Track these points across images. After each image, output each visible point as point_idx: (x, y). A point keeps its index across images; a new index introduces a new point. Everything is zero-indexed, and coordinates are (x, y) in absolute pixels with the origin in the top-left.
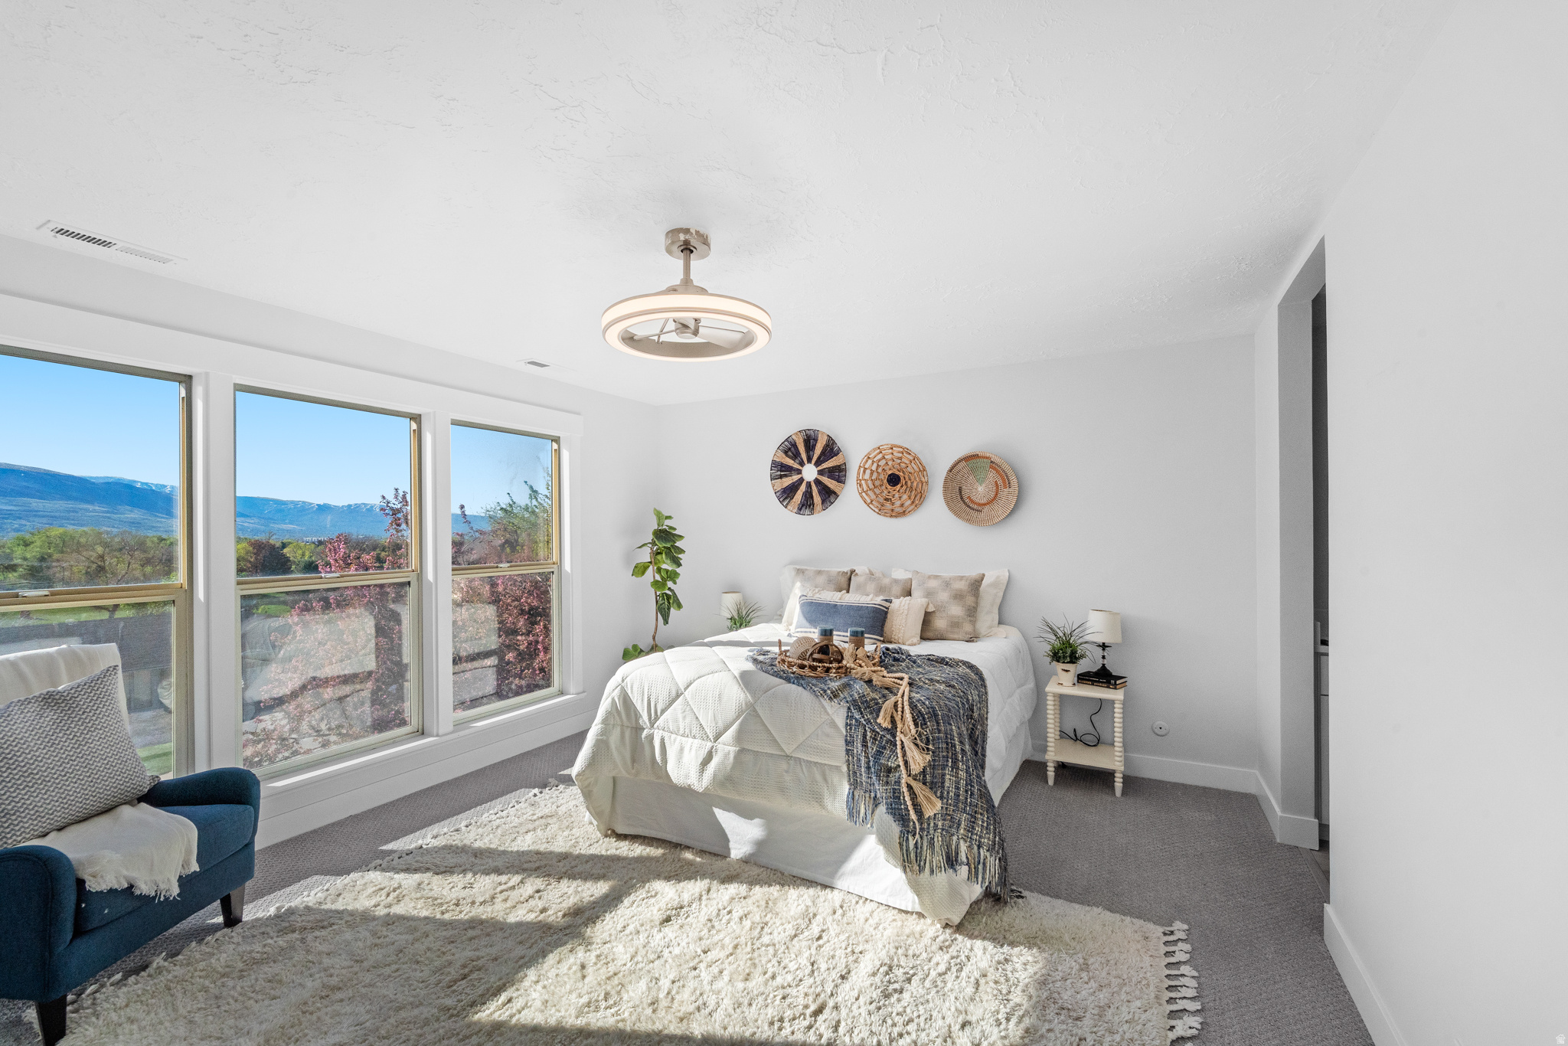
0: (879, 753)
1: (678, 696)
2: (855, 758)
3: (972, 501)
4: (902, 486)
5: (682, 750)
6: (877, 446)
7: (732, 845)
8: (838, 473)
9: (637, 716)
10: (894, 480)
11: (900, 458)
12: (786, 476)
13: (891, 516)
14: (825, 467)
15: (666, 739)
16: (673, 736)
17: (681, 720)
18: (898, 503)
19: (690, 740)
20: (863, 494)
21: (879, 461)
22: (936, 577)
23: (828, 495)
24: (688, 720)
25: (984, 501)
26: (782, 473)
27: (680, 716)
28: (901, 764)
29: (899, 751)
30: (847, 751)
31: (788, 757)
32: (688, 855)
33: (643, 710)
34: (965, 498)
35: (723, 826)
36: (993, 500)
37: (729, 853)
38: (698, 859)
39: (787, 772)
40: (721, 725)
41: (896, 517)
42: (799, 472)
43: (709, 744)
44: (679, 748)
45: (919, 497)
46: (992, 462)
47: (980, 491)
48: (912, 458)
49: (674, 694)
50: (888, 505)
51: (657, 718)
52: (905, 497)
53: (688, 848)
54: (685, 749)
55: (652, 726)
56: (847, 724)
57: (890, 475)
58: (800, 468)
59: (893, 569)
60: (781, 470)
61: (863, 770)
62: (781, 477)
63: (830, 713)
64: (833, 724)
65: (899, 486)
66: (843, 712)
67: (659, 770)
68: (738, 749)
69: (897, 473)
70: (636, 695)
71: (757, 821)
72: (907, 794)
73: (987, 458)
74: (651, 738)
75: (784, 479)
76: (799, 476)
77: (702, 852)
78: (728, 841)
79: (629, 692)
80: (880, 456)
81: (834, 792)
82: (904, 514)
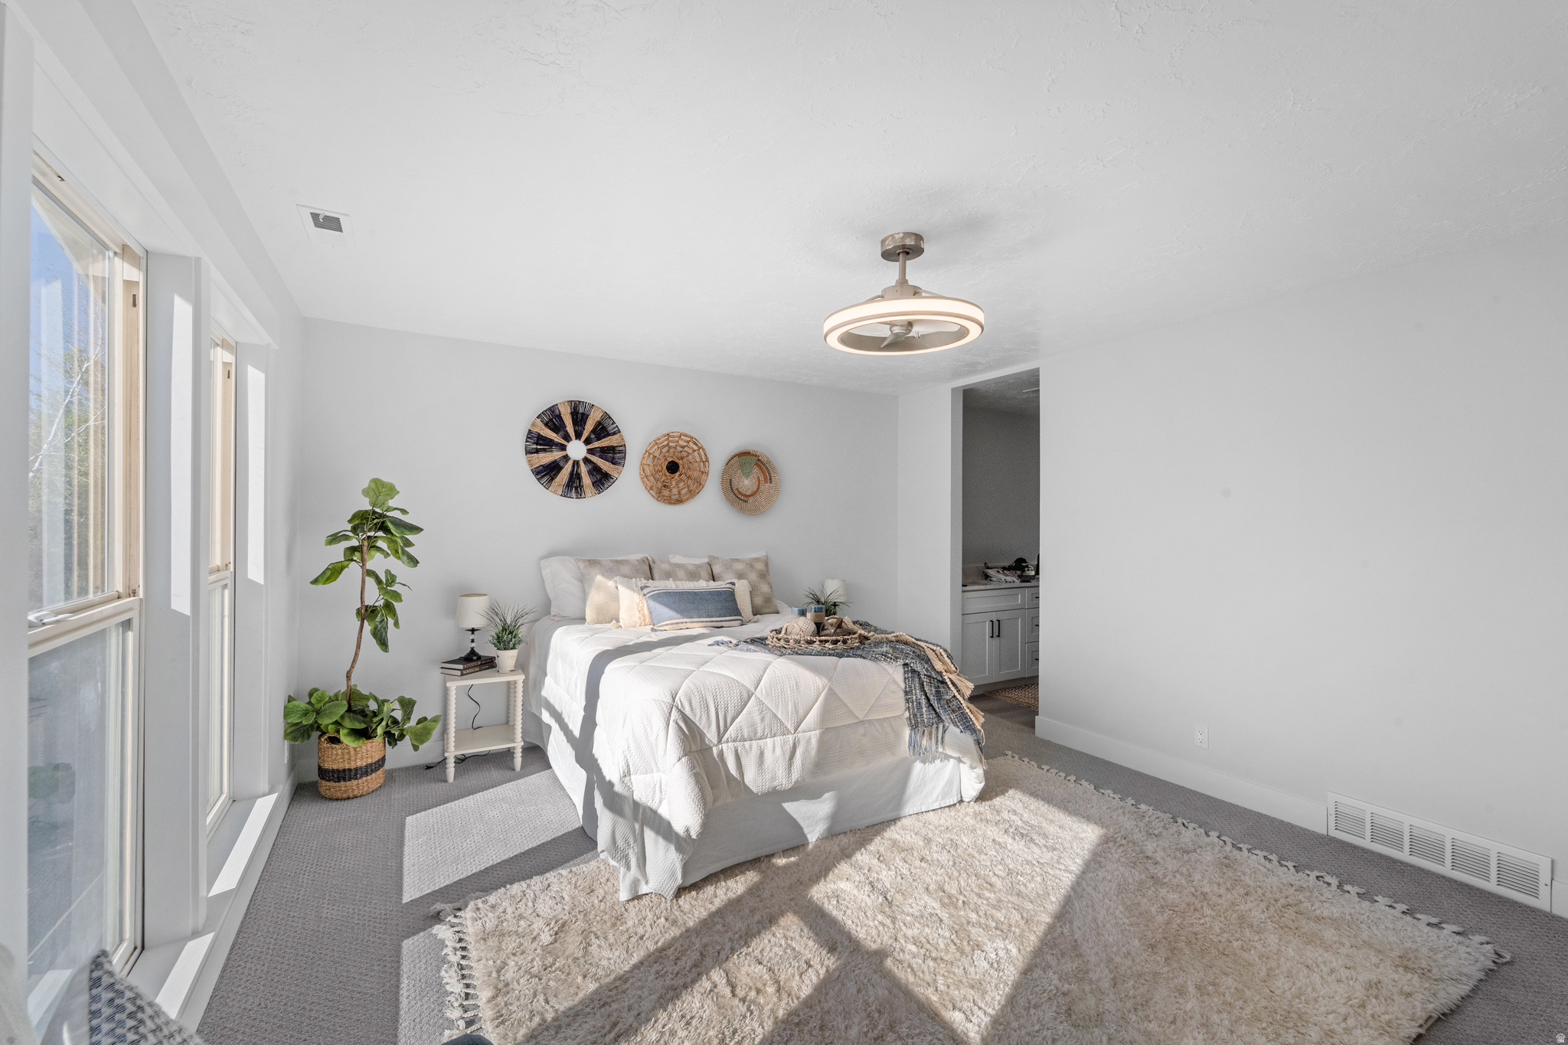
0: (938, 693)
1: (749, 698)
2: (915, 703)
3: (740, 493)
4: (680, 475)
5: (762, 754)
6: (666, 432)
7: (806, 831)
8: (616, 455)
9: (702, 735)
10: (673, 467)
11: (683, 447)
12: (544, 450)
13: (670, 503)
14: (597, 446)
15: (739, 749)
16: (747, 744)
17: (759, 721)
18: (675, 491)
19: (769, 741)
20: (645, 479)
21: (664, 447)
22: (737, 560)
23: (602, 480)
24: (767, 720)
25: (748, 493)
26: (539, 447)
27: (757, 719)
28: (957, 694)
29: (951, 686)
30: (907, 701)
31: (862, 722)
32: (781, 861)
33: (709, 726)
34: (734, 489)
35: (795, 817)
36: (756, 492)
37: (807, 839)
38: (792, 859)
39: (864, 735)
40: (801, 712)
41: (674, 504)
42: (563, 448)
43: (791, 738)
44: (759, 753)
45: (695, 488)
46: (759, 460)
47: (747, 484)
48: (696, 448)
49: (745, 696)
50: (666, 493)
51: (726, 729)
52: (681, 485)
53: (773, 855)
54: (766, 751)
55: (720, 741)
56: (905, 679)
57: (669, 463)
58: (565, 443)
59: (670, 556)
60: (537, 443)
61: (924, 709)
62: (537, 451)
63: (891, 672)
64: (896, 683)
65: (678, 474)
66: (901, 670)
67: (737, 785)
68: (817, 732)
69: (677, 461)
70: (698, 711)
71: (827, 795)
72: (969, 713)
73: (756, 456)
74: (721, 753)
75: (541, 455)
76: (563, 453)
77: (786, 852)
78: (801, 829)
79: (687, 711)
80: (666, 443)
81: (898, 735)
82: (679, 501)
